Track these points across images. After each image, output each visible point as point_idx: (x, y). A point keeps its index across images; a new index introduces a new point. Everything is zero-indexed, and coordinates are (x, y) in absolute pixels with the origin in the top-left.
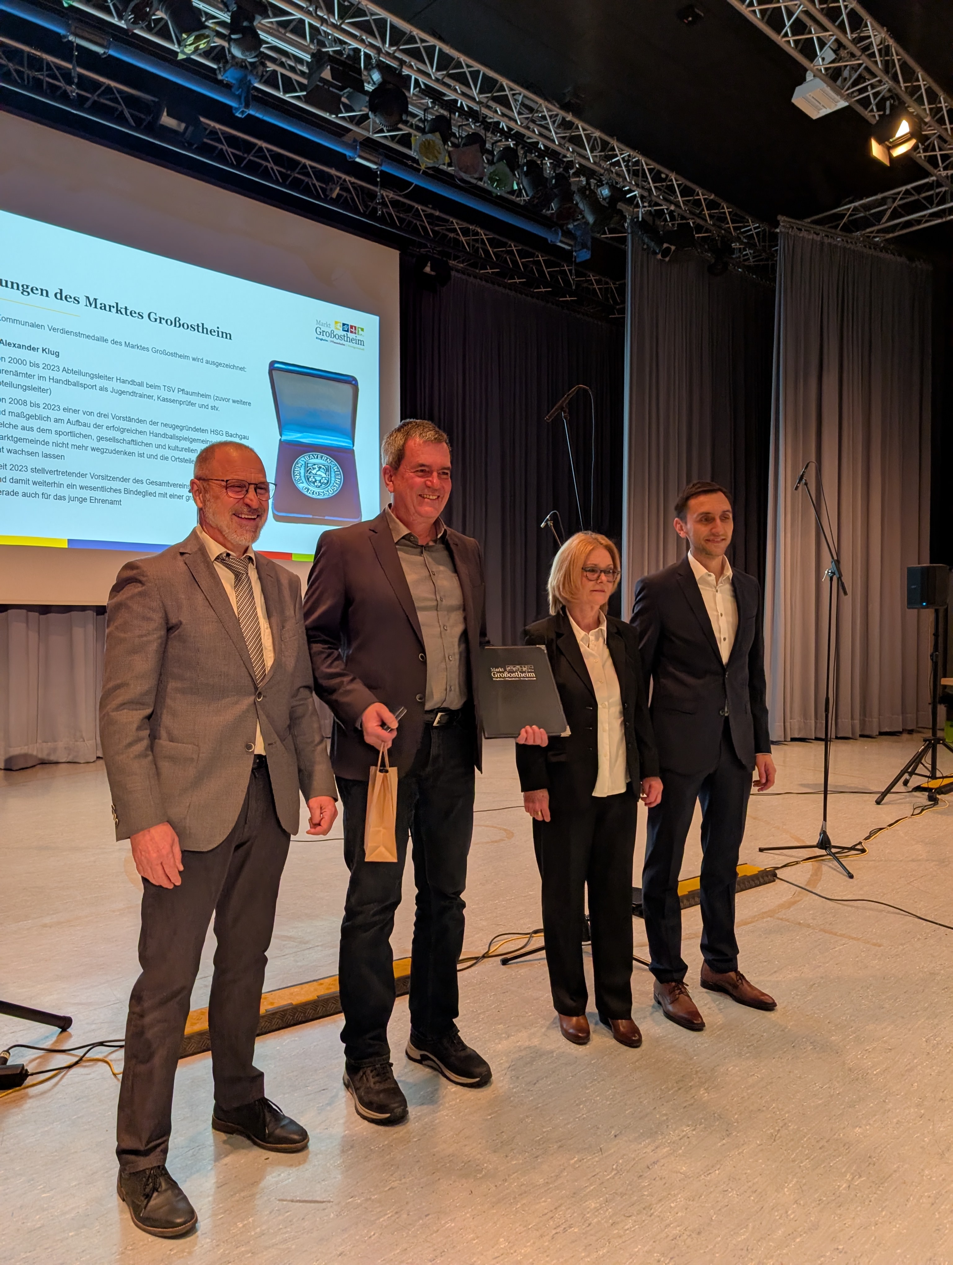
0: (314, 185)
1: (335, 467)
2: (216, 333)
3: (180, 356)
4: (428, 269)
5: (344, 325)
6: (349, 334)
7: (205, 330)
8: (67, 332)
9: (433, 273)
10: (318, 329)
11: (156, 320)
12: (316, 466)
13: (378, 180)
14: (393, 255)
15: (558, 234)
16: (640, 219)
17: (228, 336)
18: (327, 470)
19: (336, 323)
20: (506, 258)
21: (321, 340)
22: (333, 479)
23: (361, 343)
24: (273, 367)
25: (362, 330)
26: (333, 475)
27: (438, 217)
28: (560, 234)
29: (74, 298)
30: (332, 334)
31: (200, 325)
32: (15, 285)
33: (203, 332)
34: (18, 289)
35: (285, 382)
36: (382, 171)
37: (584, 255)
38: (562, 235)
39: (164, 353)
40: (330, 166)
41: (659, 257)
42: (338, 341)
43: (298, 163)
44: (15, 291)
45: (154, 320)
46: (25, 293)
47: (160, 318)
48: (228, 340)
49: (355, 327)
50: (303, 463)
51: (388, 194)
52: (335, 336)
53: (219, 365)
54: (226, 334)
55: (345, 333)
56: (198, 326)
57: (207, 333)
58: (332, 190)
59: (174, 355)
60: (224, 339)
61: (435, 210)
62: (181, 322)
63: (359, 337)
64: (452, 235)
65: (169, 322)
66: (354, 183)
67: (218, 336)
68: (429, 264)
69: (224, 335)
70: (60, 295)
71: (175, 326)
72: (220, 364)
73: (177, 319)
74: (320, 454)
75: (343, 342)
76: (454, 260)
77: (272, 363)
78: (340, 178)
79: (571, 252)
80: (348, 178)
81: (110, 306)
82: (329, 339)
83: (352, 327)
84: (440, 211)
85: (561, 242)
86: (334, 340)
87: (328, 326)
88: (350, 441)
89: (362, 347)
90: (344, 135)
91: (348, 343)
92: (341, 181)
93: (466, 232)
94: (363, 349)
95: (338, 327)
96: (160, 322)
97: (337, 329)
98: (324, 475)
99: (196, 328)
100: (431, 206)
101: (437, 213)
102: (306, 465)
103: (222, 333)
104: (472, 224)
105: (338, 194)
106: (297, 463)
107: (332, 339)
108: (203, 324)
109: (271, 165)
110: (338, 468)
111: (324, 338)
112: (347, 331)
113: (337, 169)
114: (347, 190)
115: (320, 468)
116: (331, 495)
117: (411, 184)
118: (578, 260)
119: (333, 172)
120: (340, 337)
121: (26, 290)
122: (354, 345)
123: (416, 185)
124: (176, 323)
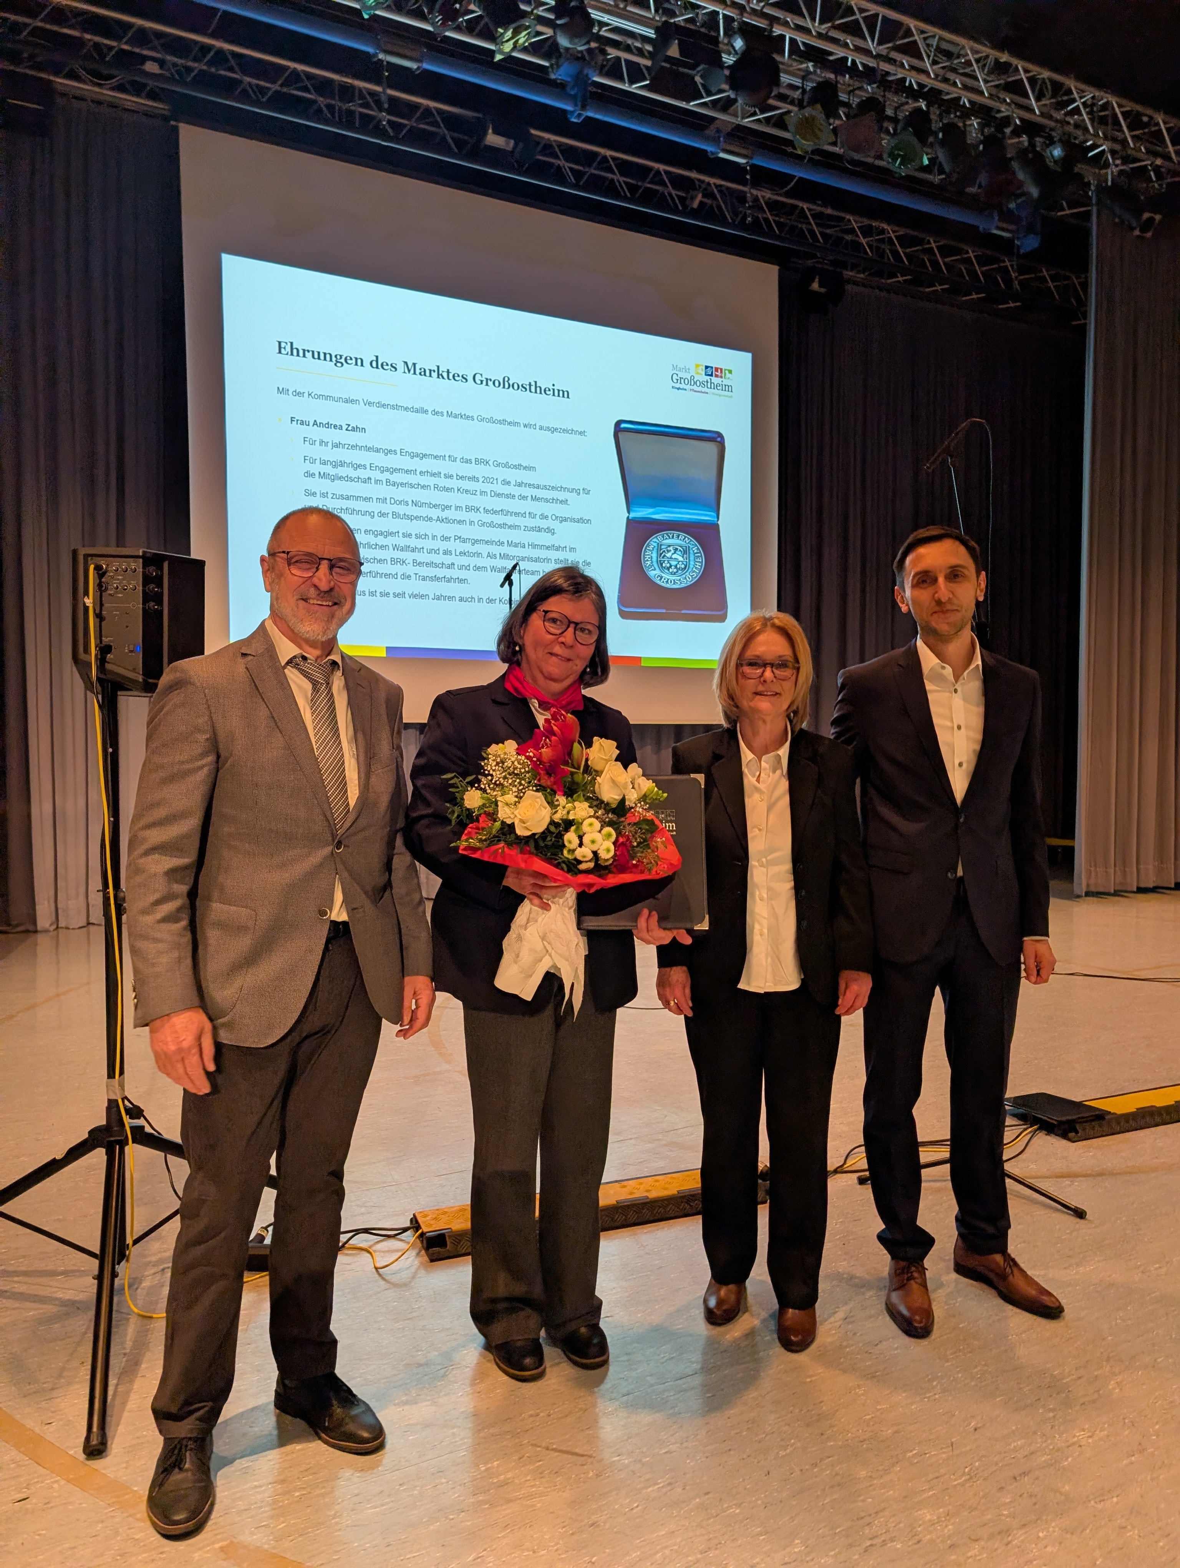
0: (670, 195)
1: (695, 548)
2: (551, 392)
3: (509, 423)
4: (815, 286)
5: (707, 367)
6: (714, 379)
7: (538, 389)
8: (383, 406)
9: (823, 290)
10: (675, 376)
11: (482, 381)
12: (671, 548)
13: (748, 177)
14: (771, 272)
15: (993, 218)
16: (1110, 183)
17: (565, 394)
18: (685, 552)
19: (697, 366)
20: (923, 260)
21: (678, 389)
22: (692, 563)
23: (728, 388)
24: (619, 429)
25: (730, 372)
26: (692, 558)
27: (829, 215)
28: (997, 218)
29: (391, 365)
30: (692, 381)
31: (533, 383)
32: (328, 357)
33: (536, 392)
34: (331, 360)
35: (633, 444)
36: (753, 166)
37: (1031, 243)
38: (999, 220)
39: (491, 421)
40: (690, 169)
41: (1137, 232)
42: (700, 389)
43: (650, 169)
44: (328, 363)
45: (479, 382)
46: (339, 365)
47: (487, 379)
48: (566, 399)
49: (721, 370)
50: (655, 544)
51: (764, 194)
52: (695, 383)
53: (554, 430)
54: (563, 392)
55: (708, 378)
56: (530, 385)
57: (541, 393)
58: (693, 198)
59: (502, 422)
60: (561, 398)
61: (826, 207)
62: (511, 382)
63: (726, 382)
64: (849, 237)
65: (497, 383)
66: (721, 186)
67: (554, 395)
68: (817, 280)
69: (561, 393)
70: (376, 364)
71: (504, 387)
72: (556, 429)
73: (506, 379)
74: (676, 533)
75: (705, 390)
76: (852, 270)
77: (618, 423)
78: (703, 182)
79: (1010, 241)
80: (712, 181)
81: (430, 371)
82: (688, 387)
83: (717, 369)
84: (833, 208)
85: (998, 228)
86: (695, 388)
87: (687, 370)
88: (714, 514)
89: (730, 394)
90: (706, 127)
91: (712, 390)
92: (703, 186)
93: (867, 231)
94: (731, 397)
95: (700, 371)
96: (487, 385)
97: (698, 373)
98: (681, 559)
99: (528, 387)
100: (820, 202)
101: (829, 211)
102: (659, 546)
103: (559, 391)
104: (875, 219)
105: (701, 202)
106: (648, 546)
107: (692, 387)
108: (536, 382)
109: (617, 177)
110: (698, 549)
111: (682, 386)
112: (711, 375)
113: (699, 171)
114: (712, 196)
115: (676, 549)
116: (689, 584)
117: (795, 176)
118: (1022, 251)
119: (694, 175)
120: (702, 384)
121: (339, 361)
122: (720, 392)
123: (800, 178)
124: (506, 384)
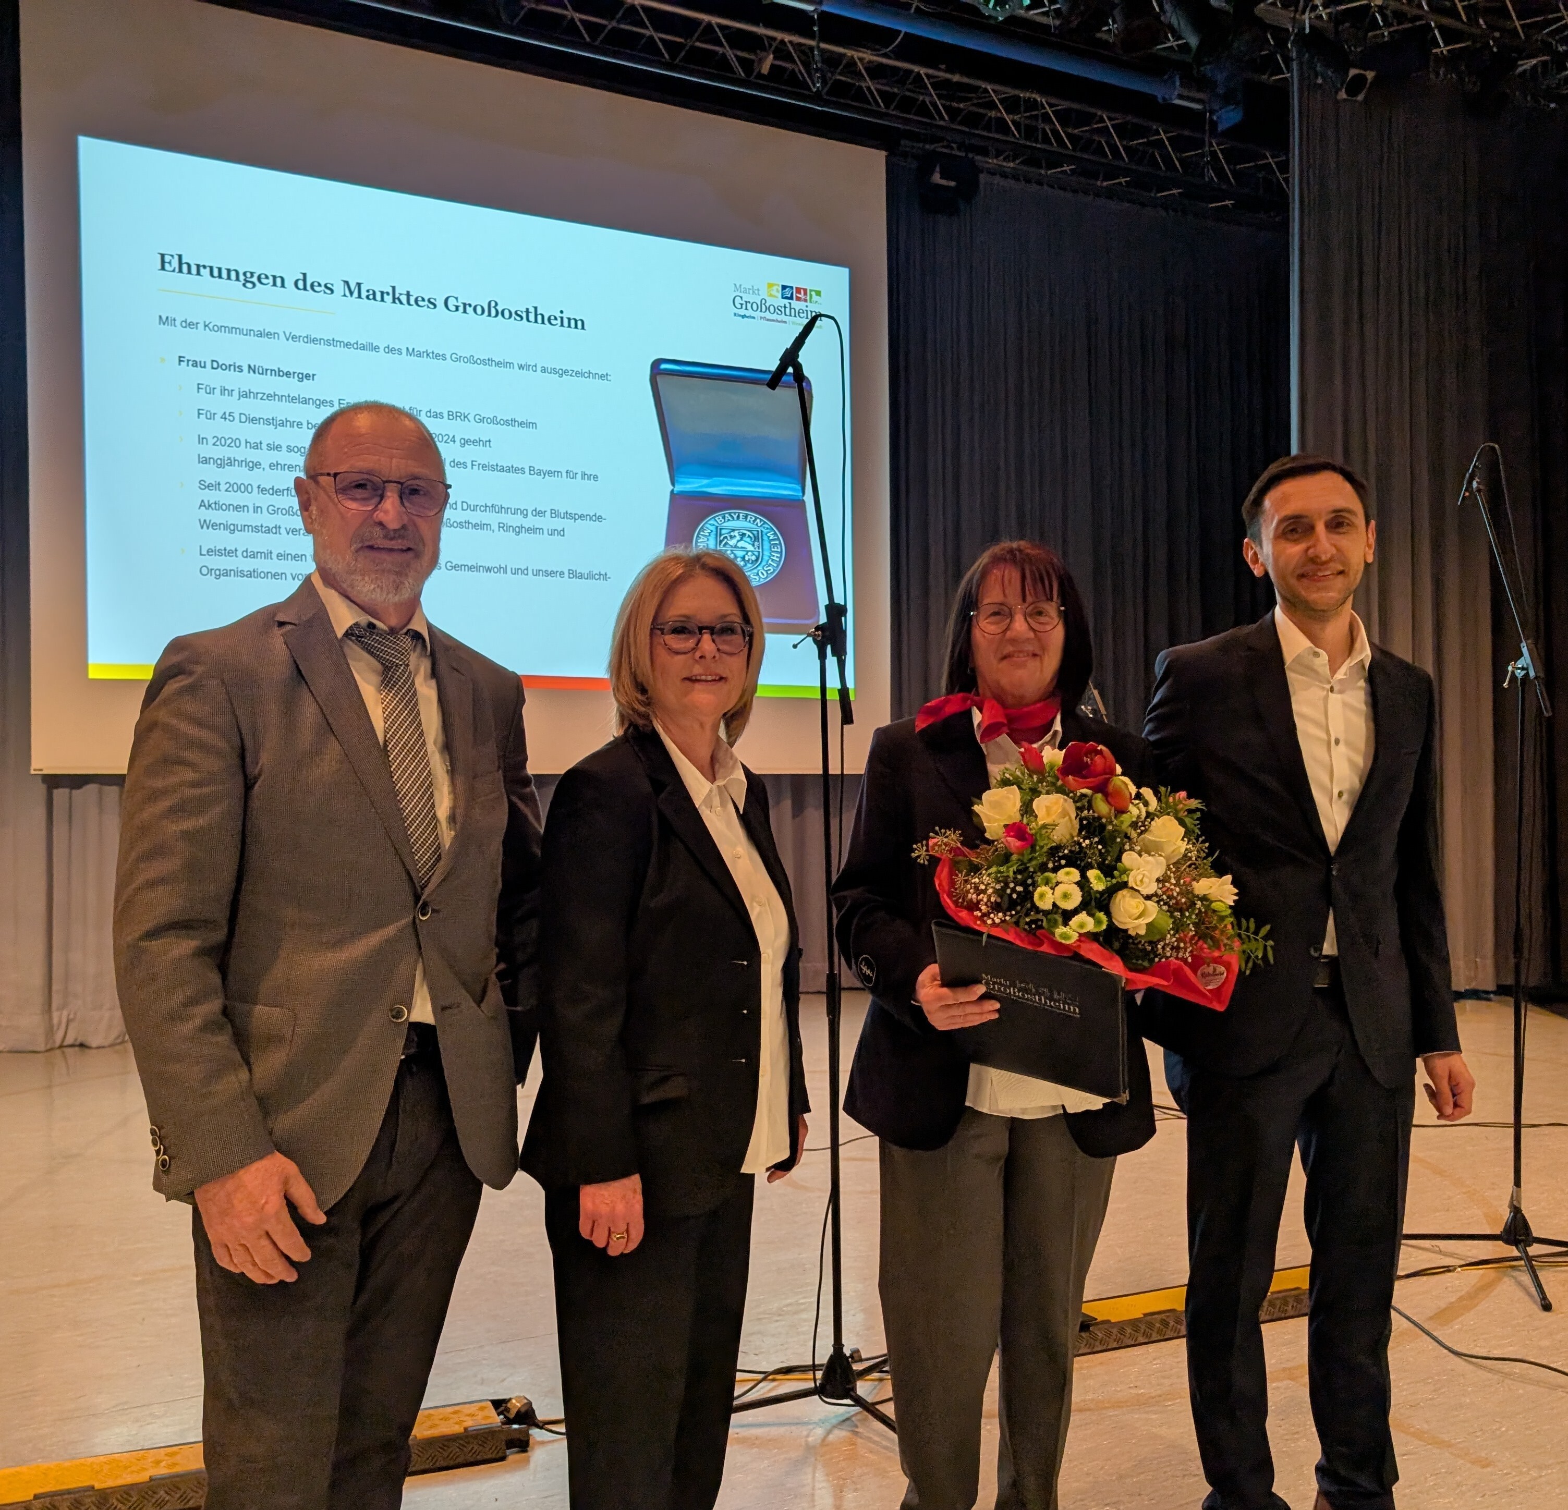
0: (728, 57)
1: (771, 532)
2: (559, 322)
4: (937, 178)
6: (794, 303)
7: (539, 318)
9: (948, 184)
11: (457, 308)
12: (736, 533)
15: (1174, 84)
17: (578, 324)
18: (756, 538)
20: (1099, 142)
22: (766, 553)
24: (658, 370)
26: (766, 547)
27: (958, 83)
28: (1178, 83)
29: (326, 286)
30: (763, 306)
31: (532, 310)
32: (233, 274)
33: (536, 321)
34: (238, 279)
35: (678, 392)
40: (754, 22)
43: (698, 23)
44: (233, 283)
45: (453, 308)
46: (247, 283)
47: (465, 305)
48: (580, 333)
50: (713, 528)
52: (768, 309)
54: (576, 321)
55: (787, 302)
56: (527, 311)
57: (543, 322)
58: (761, 61)
59: (486, 361)
60: (573, 330)
61: (952, 73)
62: (500, 309)
64: (992, 113)
65: (479, 310)
66: (799, 44)
67: (562, 326)
68: (938, 169)
69: (573, 322)
71: (489, 315)
73: (493, 304)
74: (743, 513)
76: (996, 157)
77: (658, 362)
78: (773, 39)
80: (787, 38)
81: (382, 293)
84: (962, 74)
85: (1181, 97)
88: (798, 487)
92: (776, 44)
93: (1012, 105)
96: (465, 311)
98: (750, 548)
99: (524, 315)
100: (943, 67)
101: (956, 78)
102: (719, 530)
103: (569, 319)
104: (1024, 89)
105: (772, 67)
106: (703, 525)
107: (763, 315)
108: (536, 308)
110: (775, 534)
111: (747, 313)
112: (791, 298)
113: (768, 25)
114: (788, 57)
115: (744, 535)
116: (763, 581)
117: (898, 32)
118: (1221, 128)
119: (760, 30)
120: (777, 309)
121: (250, 280)
123: (906, 34)
124: (492, 310)
